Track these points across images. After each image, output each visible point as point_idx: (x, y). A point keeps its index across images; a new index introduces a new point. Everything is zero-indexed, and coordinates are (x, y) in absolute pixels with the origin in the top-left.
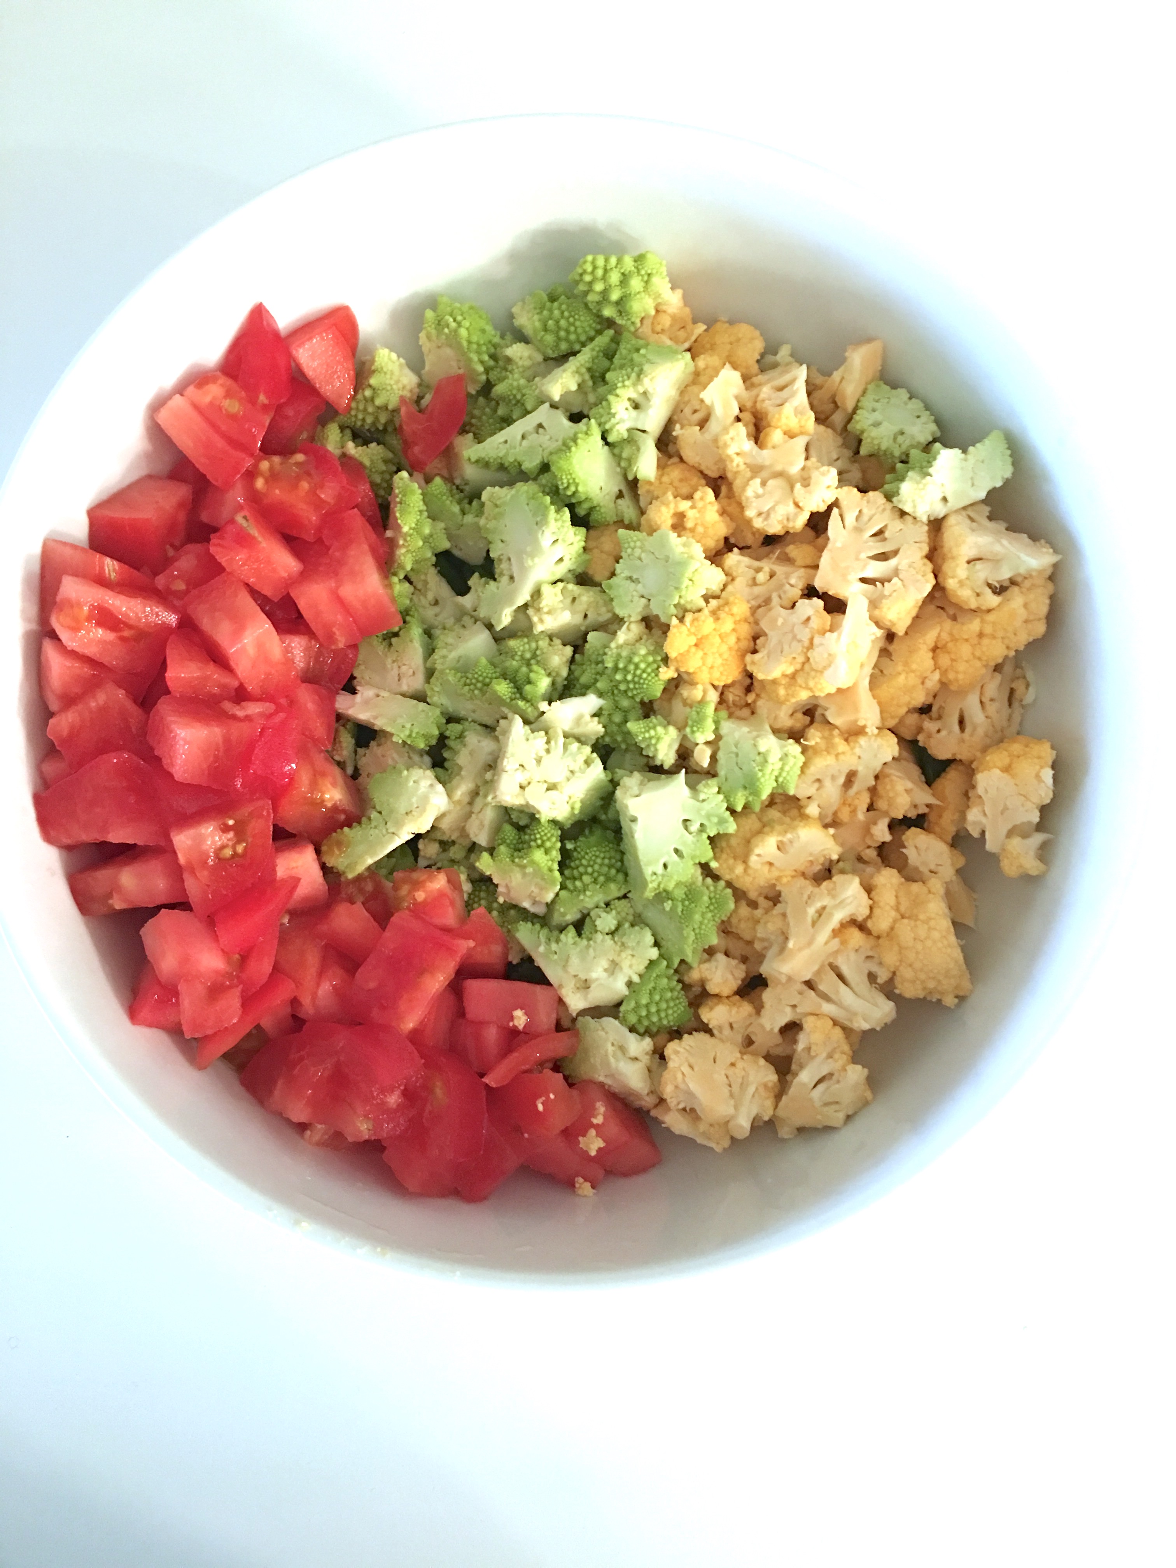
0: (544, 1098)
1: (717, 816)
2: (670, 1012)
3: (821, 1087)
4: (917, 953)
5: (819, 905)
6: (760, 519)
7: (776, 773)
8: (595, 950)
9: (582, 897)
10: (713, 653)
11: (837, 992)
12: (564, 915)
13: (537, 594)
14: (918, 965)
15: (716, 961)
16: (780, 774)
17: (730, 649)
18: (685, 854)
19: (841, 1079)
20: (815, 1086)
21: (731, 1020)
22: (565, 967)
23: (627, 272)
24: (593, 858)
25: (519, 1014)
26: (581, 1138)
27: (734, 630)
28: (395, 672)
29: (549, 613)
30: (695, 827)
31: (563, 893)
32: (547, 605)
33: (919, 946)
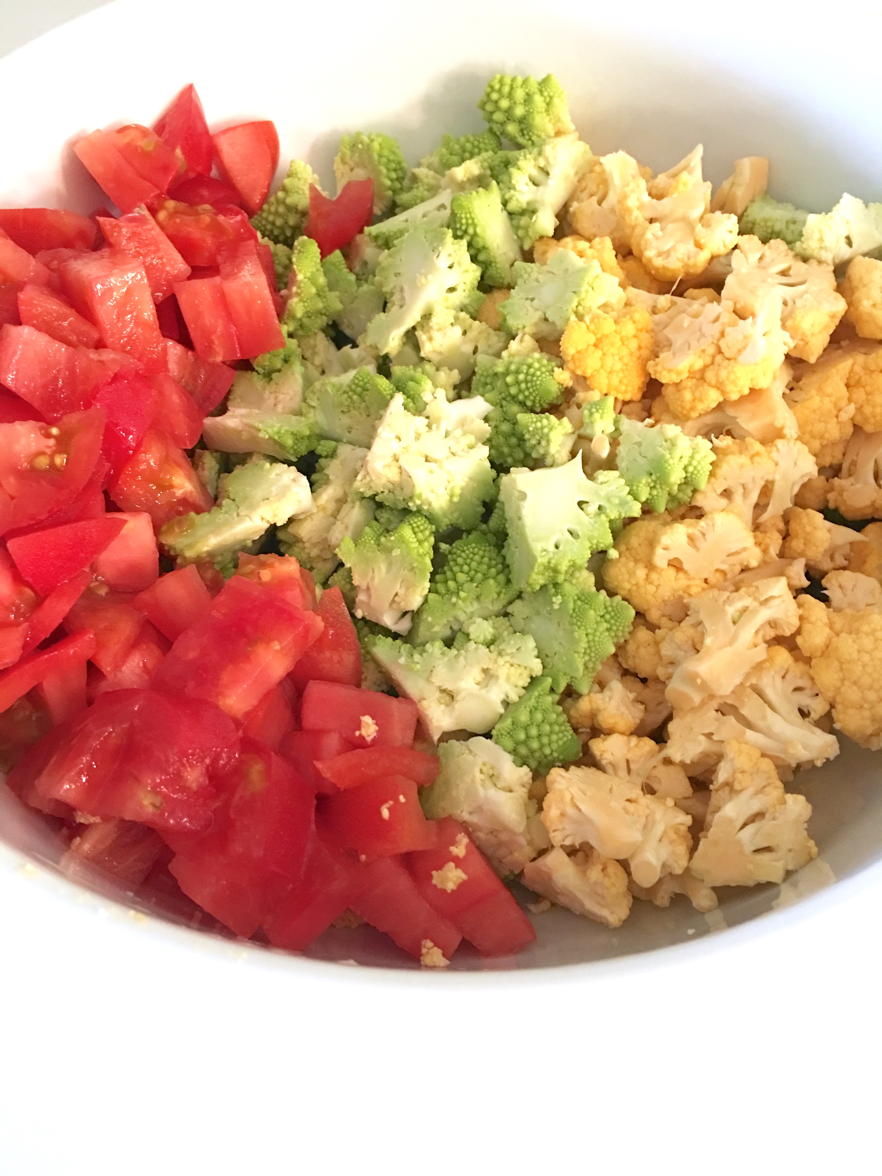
0: (391, 803)
1: (620, 498)
2: (554, 737)
3: (750, 829)
4: (864, 666)
5: (739, 605)
6: (660, 259)
7: (685, 461)
8: (466, 658)
9: (454, 599)
10: (613, 355)
11: (764, 717)
12: (431, 626)
13: (427, 316)
14: (866, 680)
15: (611, 690)
16: (690, 464)
17: (631, 354)
18: (580, 534)
19: (777, 815)
20: (745, 825)
21: (629, 756)
22: (428, 680)
23: (531, 93)
24: (471, 556)
25: (367, 719)
26: (434, 873)
27: (635, 336)
28: (271, 401)
29: (439, 330)
30: (592, 508)
31: (432, 596)
32: (437, 324)
33: (866, 658)
